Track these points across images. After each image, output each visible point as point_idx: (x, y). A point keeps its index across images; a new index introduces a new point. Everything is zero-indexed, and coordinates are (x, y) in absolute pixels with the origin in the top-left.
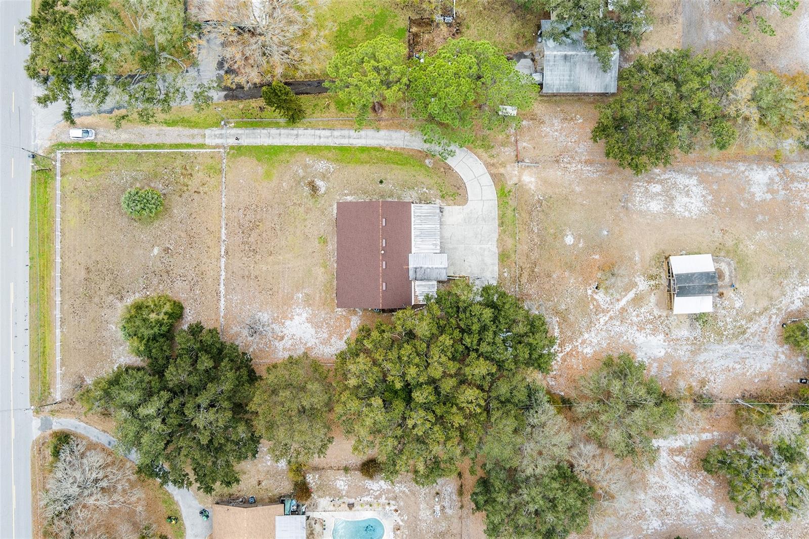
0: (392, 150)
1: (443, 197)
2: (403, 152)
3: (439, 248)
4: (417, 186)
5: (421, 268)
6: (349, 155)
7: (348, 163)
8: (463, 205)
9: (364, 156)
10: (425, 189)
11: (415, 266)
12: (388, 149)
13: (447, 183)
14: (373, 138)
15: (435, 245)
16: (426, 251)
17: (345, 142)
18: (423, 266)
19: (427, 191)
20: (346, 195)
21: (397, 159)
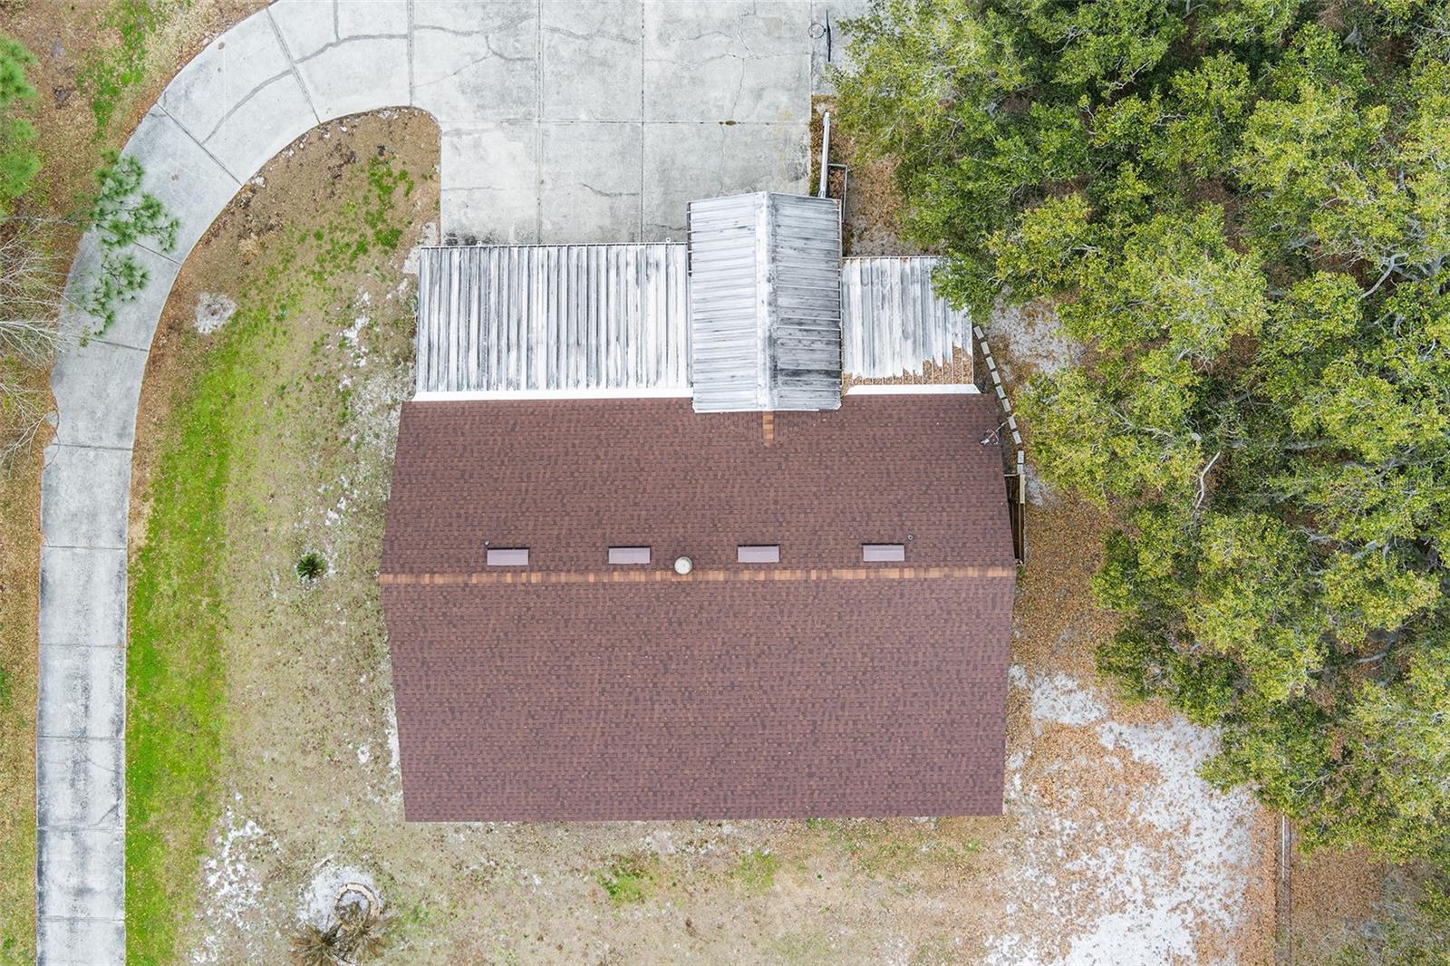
0: (147, 510)
1: (392, 241)
2: (157, 454)
3: (658, 252)
4: (332, 376)
5: (772, 342)
6: (176, 738)
7: (216, 743)
8: (437, 134)
9: (179, 658)
10: (352, 334)
11: (764, 379)
12: (139, 533)
13: (323, 220)
14: (85, 611)
15: (643, 269)
16: (678, 319)
17: (105, 759)
18: (761, 333)
19: (361, 322)
20: (380, 757)
21: (194, 482)
